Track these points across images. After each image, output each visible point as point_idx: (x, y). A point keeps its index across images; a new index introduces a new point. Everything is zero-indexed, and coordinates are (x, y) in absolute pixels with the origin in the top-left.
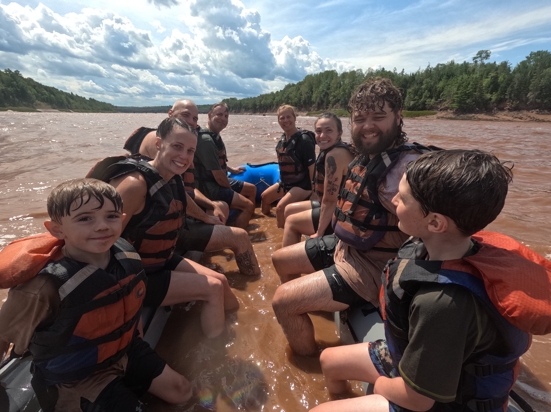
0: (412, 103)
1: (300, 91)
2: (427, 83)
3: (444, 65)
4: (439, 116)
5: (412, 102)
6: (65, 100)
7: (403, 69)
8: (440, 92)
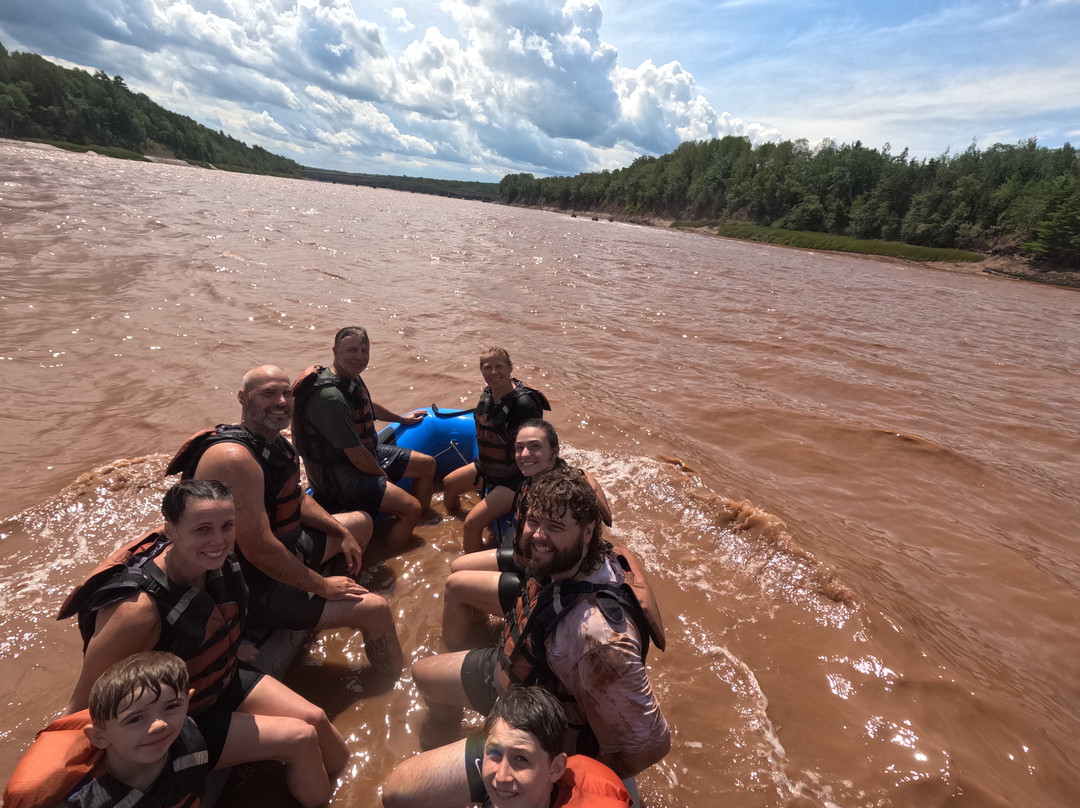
0: (922, 227)
1: (663, 175)
2: (967, 186)
3: (1011, 147)
4: (988, 266)
5: (923, 225)
6: (203, 144)
7: (907, 149)
8: (998, 210)
